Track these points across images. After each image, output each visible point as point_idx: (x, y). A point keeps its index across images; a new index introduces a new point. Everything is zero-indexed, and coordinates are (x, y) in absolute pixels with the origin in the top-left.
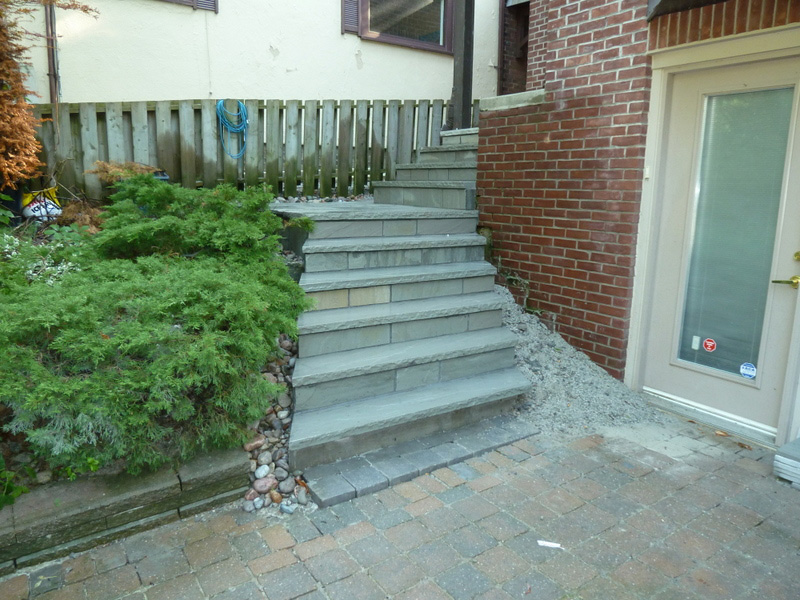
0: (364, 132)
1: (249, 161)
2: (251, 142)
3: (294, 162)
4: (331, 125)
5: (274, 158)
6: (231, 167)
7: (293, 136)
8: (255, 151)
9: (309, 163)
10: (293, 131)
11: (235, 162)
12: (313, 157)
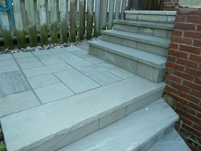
0: (83, 8)
1: (17, 27)
2: (18, 17)
3: (45, 27)
4: (65, 5)
5: (33, 25)
6: (6, 32)
7: (43, 12)
8: (21, 21)
9: (54, 26)
10: (43, 9)
11: (8, 29)
12: (56, 23)
